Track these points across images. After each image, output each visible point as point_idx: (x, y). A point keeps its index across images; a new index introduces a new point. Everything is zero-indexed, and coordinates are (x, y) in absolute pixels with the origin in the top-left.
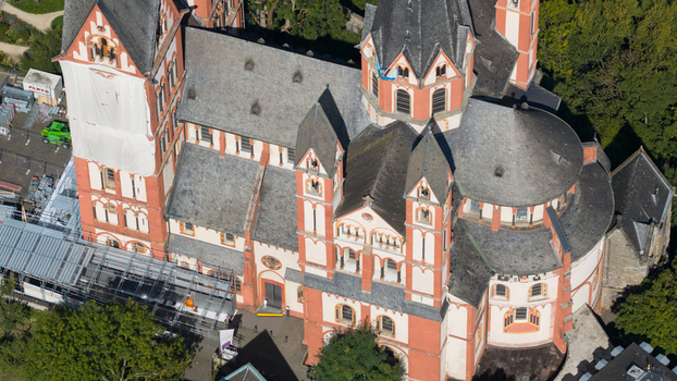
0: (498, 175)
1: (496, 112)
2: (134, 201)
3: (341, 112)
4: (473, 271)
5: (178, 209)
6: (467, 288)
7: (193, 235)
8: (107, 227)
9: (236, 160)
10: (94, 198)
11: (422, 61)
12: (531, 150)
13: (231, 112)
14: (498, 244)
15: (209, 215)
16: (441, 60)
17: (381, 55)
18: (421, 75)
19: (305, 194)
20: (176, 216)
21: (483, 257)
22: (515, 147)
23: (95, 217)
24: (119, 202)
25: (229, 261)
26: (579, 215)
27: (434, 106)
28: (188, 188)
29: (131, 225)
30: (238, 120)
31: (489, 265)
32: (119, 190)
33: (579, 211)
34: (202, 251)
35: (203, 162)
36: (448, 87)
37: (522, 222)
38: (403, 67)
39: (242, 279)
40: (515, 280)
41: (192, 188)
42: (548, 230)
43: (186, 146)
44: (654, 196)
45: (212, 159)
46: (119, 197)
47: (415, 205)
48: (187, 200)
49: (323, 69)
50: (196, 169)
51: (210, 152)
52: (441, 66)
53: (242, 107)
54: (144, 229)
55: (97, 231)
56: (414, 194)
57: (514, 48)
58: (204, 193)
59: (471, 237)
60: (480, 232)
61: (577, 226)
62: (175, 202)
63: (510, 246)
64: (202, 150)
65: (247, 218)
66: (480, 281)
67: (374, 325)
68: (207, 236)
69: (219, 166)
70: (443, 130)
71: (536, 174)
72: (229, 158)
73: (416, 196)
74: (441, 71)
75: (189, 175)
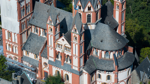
0: (101, 41)
1: (104, 26)
2: (15, 43)
3: (67, 24)
4: (91, 67)
5: (26, 47)
6: (88, 70)
7: (29, 56)
8: (9, 52)
9: (42, 37)
10: (6, 42)
11: (84, 4)
12: (111, 36)
13: (42, 22)
14: (100, 62)
15: (32, 50)
16: (89, 5)
17: (76, 3)
18: (84, 8)
19: (49, 32)
20: (25, 49)
21: (95, 65)
22: (107, 35)
23: (7, 49)
24: (12, 43)
25: (36, 63)
26: (123, 60)
27: (87, 20)
28: (29, 43)
29: (14, 52)
30: (43, 24)
31: (96, 67)
32: (12, 39)
33: (123, 59)
34: (30, 60)
35: (34, 37)
36: (91, 14)
37: (107, 58)
38: (80, 5)
39: (38, 68)
40: (103, 73)
41: (30, 43)
42: (113, 61)
43: (31, 33)
44: (148, 69)
45: (37, 37)
46: (12, 42)
47: (73, 35)
48: (28, 46)
49: (65, 13)
50: (32, 39)
51: (37, 35)
52: (89, 6)
53: (44, 21)
54: (17, 53)
55: (7, 53)
56: (73, 31)
57: (118, 23)
58: (33, 44)
59: (94, 60)
60: (96, 59)
61: (122, 62)
62: (26, 46)
63: (103, 63)
64: (35, 34)
65: (40, 50)
66: (92, 69)
67: (64, 77)
68: (32, 56)
69: (38, 38)
70: (90, 29)
71: (111, 43)
72: (41, 37)
73: (73, 32)
74: (89, 9)
75: (30, 40)
